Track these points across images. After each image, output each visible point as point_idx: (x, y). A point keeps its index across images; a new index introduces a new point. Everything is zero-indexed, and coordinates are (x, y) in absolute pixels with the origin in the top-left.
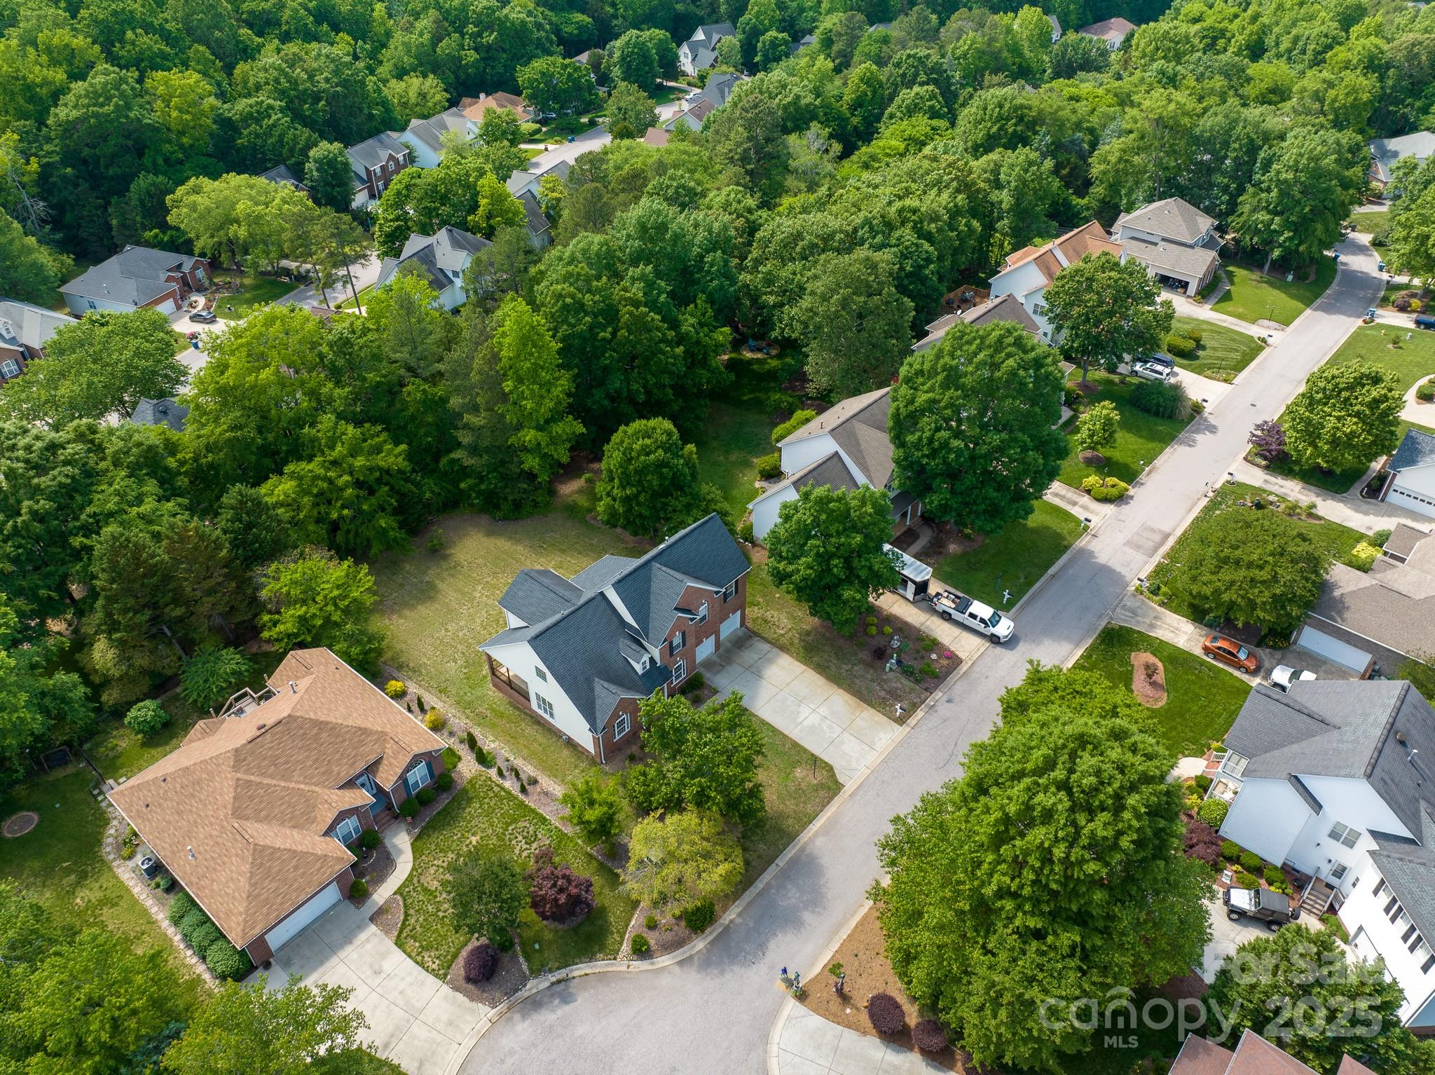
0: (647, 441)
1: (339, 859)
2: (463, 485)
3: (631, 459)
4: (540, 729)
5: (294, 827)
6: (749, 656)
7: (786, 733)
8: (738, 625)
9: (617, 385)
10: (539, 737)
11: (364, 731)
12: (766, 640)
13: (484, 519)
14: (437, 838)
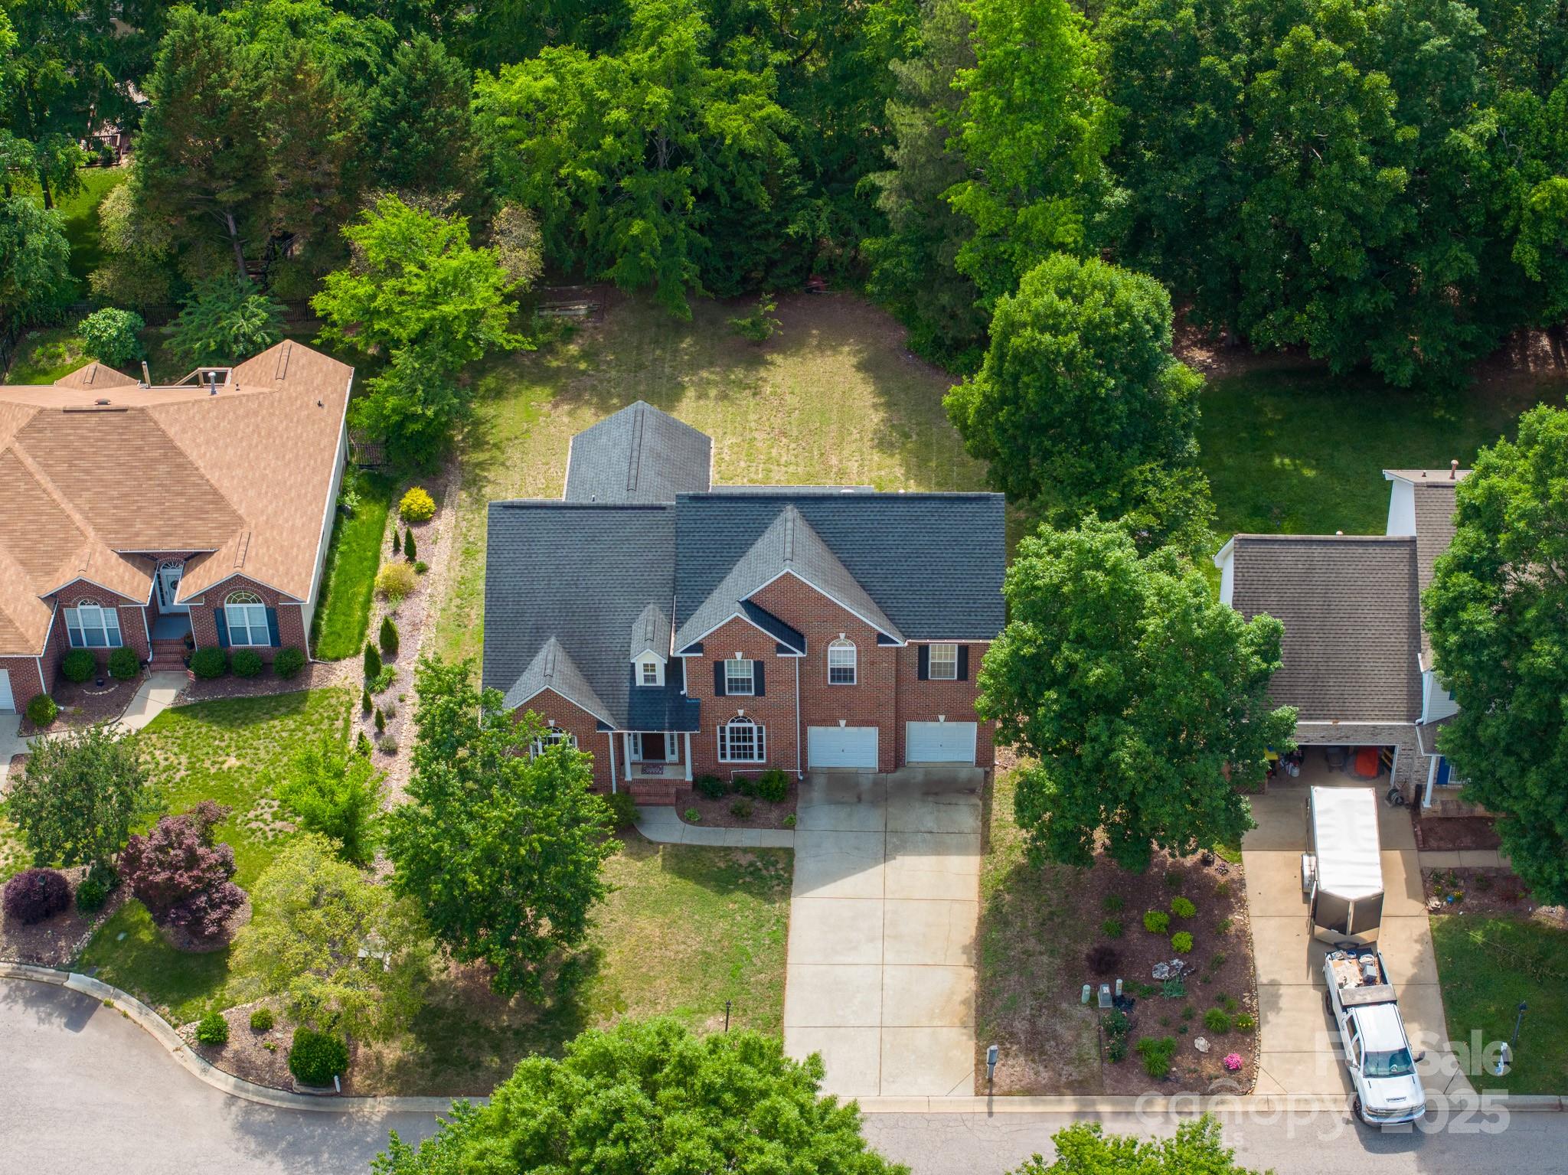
1: (23, 639)
5: (22, 563)
11: (217, 499)
14: (201, 728)
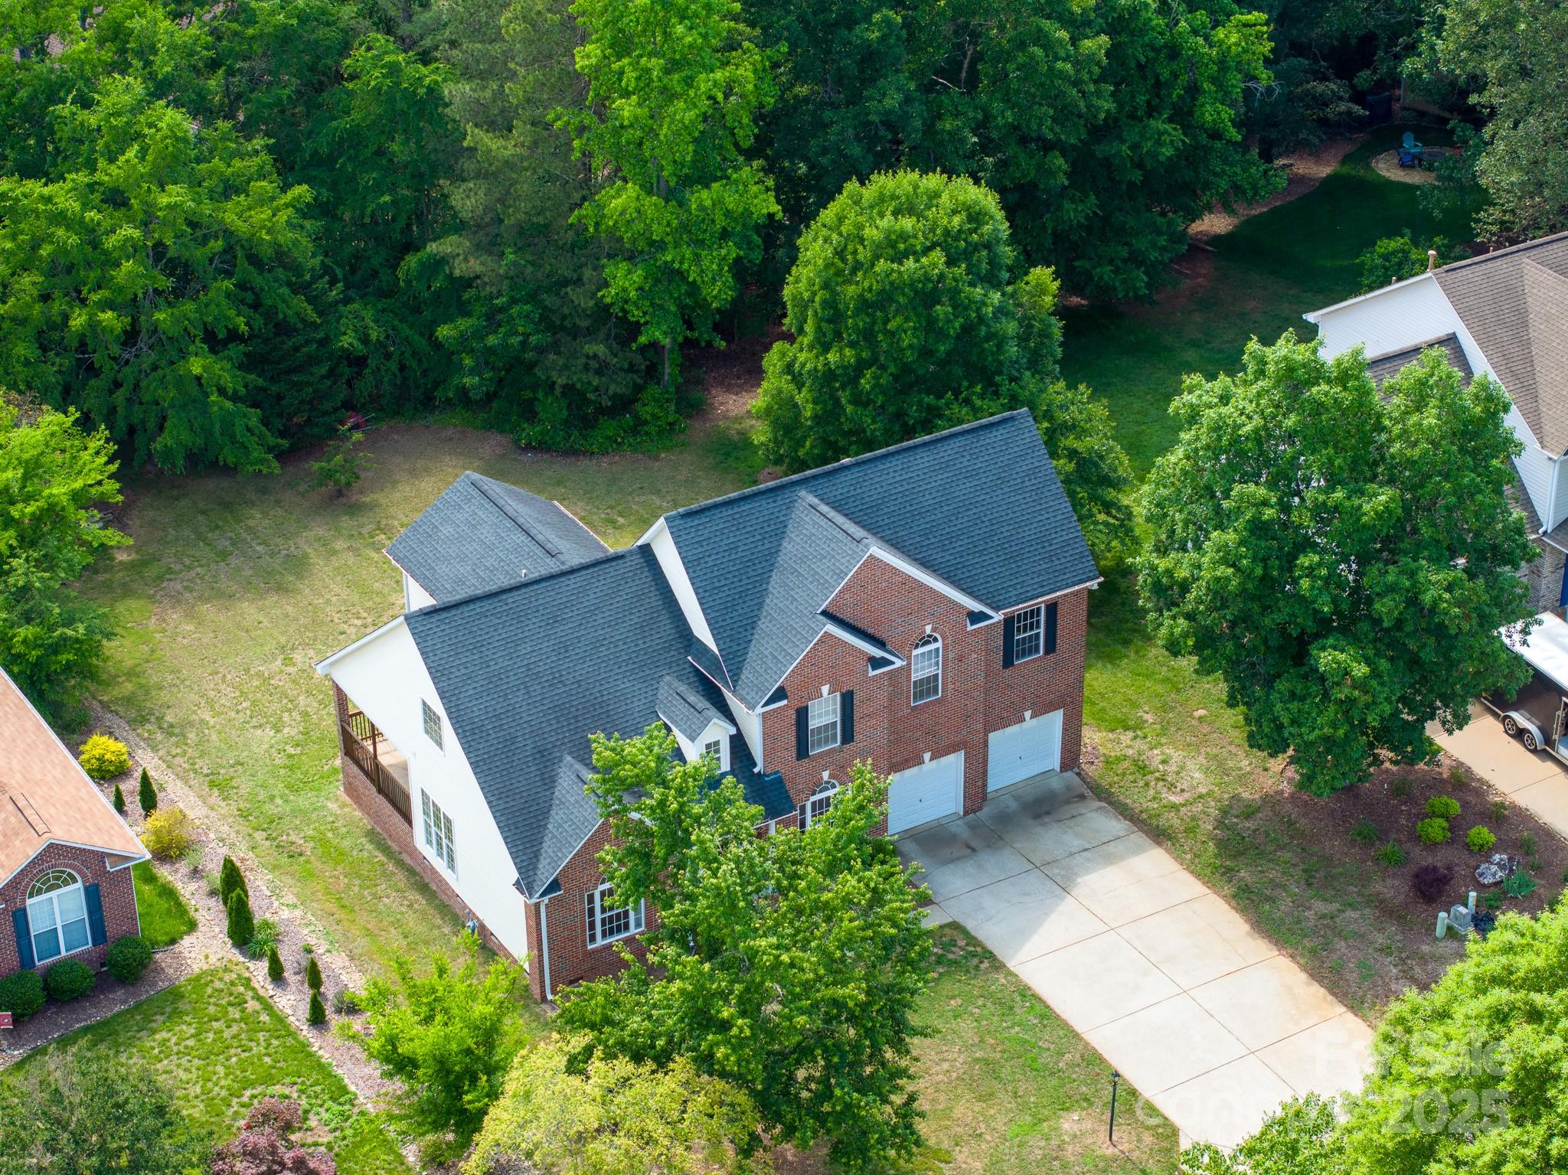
0: (907, 223)
2: (444, 332)
3: (857, 266)
4: (421, 902)
6: (1052, 840)
7: (1079, 1028)
8: (1055, 763)
9: (893, 100)
10: (411, 921)
12: (1124, 812)
13: (493, 444)
